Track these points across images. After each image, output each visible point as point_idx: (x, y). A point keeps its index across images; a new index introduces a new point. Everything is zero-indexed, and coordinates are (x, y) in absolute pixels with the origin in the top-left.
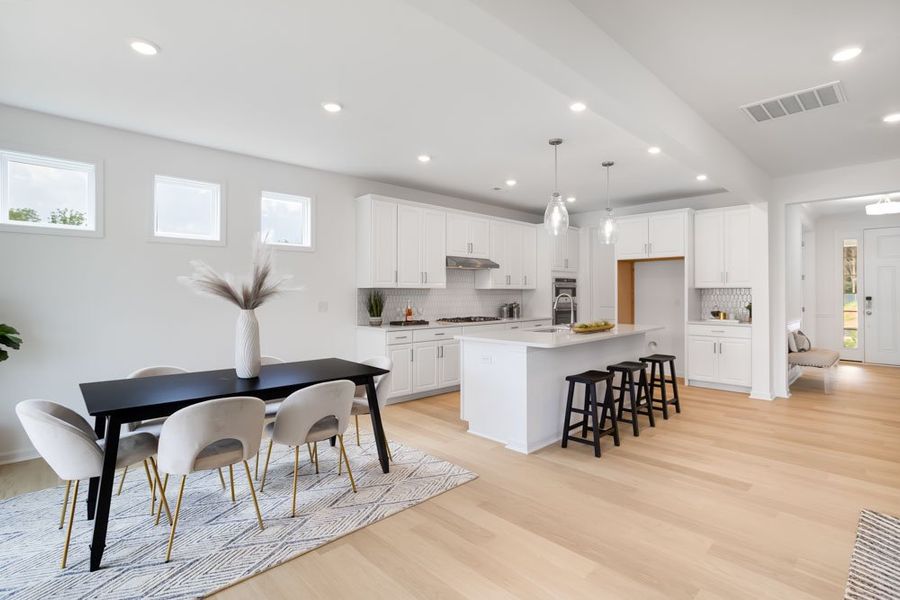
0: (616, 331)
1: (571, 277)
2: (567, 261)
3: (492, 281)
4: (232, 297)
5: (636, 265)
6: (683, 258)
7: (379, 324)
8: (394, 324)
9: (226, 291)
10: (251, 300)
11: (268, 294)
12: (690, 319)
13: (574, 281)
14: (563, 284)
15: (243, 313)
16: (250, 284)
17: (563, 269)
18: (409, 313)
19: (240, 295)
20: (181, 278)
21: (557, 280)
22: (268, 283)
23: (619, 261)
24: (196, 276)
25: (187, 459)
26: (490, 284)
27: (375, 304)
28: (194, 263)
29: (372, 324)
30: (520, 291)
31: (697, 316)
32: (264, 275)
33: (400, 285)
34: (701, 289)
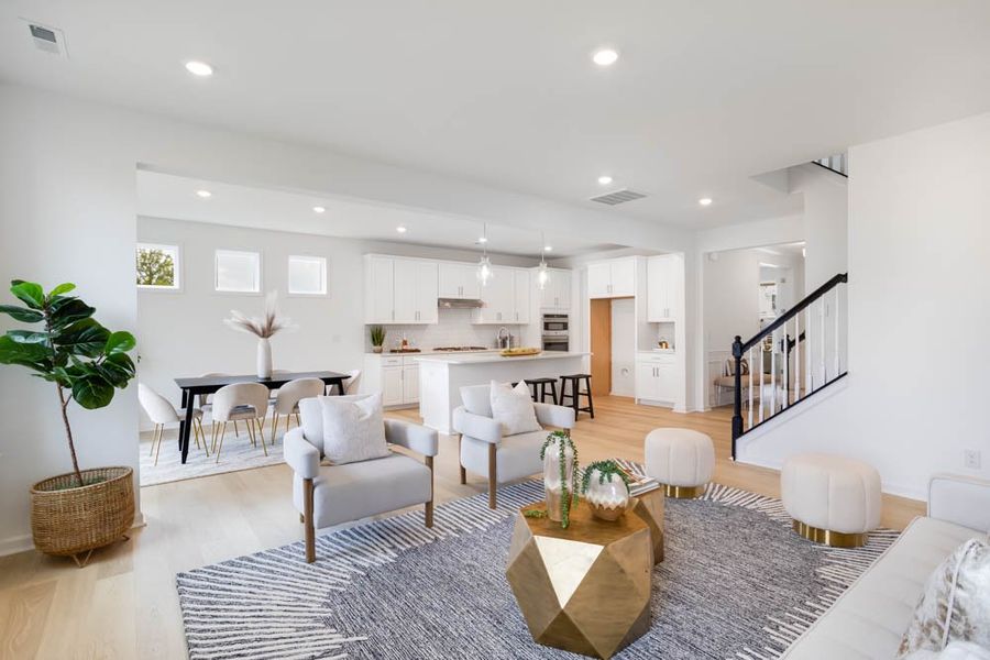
0: (540, 356)
1: (564, 313)
2: (557, 299)
3: (482, 317)
4: (256, 332)
5: (613, 303)
6: (633, 297)
7: (380, 352)
8: (393, 351)
9: (251, 327)
10: (267, 332)
11: (275, 329)
12: (639, 348)
13: (566, 316)
14: (552, 320)
15: (261, 339)
16: (265, 323)
17: (553, 306)
18: (405, 343)
19: (261, 331)
20: (226, 321)
21: (546, 316)
22: (276, 323)
23: (592, 300)
24: (233, 319)
25: (226, 412)
26: (481, 320)
27: (377, 336)
28: (233, 311)
29: (375, 352)
30: (518, 326)
31: (646, 346)
32: (273, 318)
33: (397, 322)
34: (658, 323)
